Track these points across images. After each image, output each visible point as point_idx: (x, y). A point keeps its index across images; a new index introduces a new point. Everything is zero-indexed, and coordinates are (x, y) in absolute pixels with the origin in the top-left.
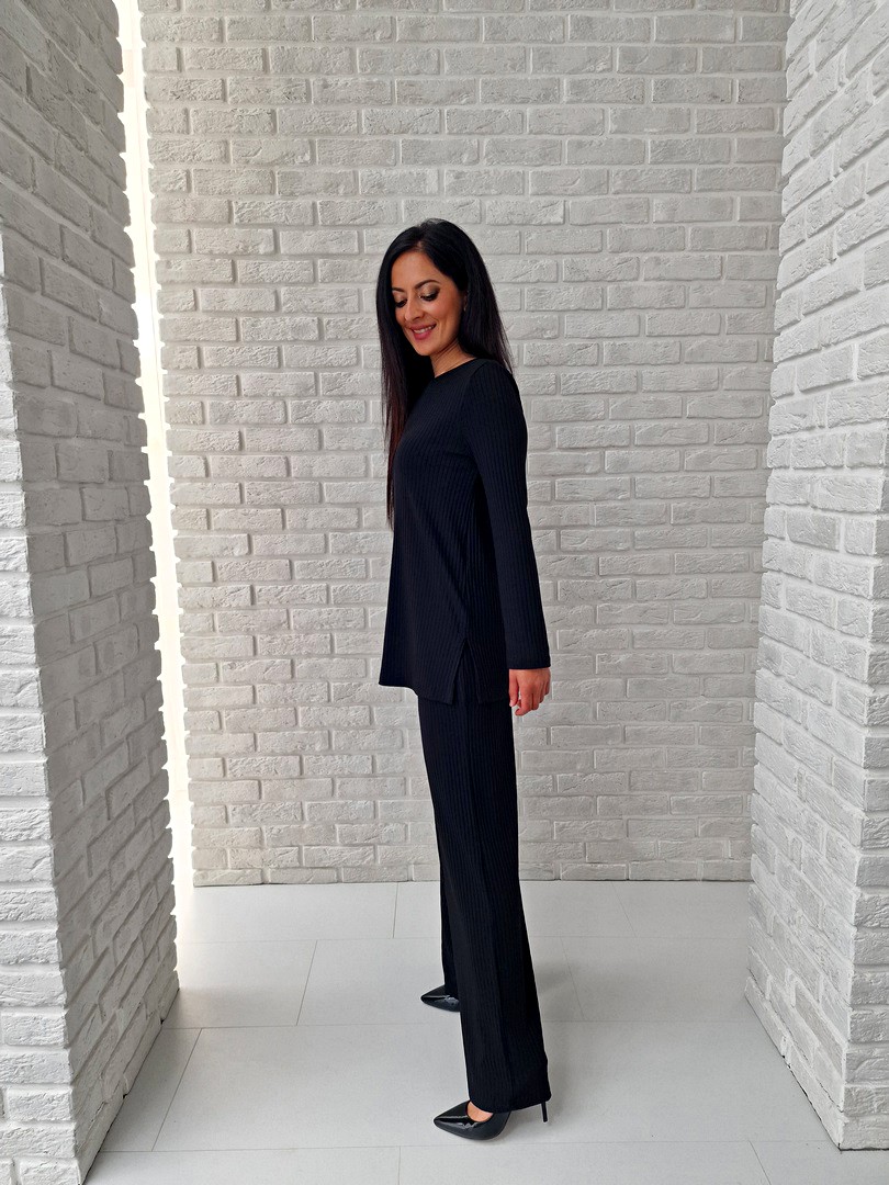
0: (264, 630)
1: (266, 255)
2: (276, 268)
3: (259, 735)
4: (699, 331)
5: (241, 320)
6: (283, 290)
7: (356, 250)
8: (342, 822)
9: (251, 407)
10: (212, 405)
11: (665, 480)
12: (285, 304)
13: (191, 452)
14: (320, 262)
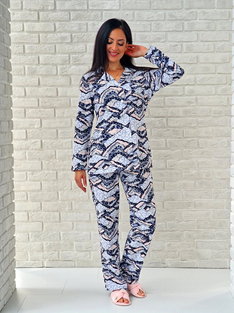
0: (46, 158)
1: (51, 10)
2: (55, 15)
3: (42, 203)
4: (221, 39)
5: (41, 35)
6: (57, 24)
7: (86, 8)
8: (77, 241)
9: (44, 69)
10: (28, 68)
11: (210, 98)
12: (58, 29)
13: (19, 86)
14: (72, 13)
